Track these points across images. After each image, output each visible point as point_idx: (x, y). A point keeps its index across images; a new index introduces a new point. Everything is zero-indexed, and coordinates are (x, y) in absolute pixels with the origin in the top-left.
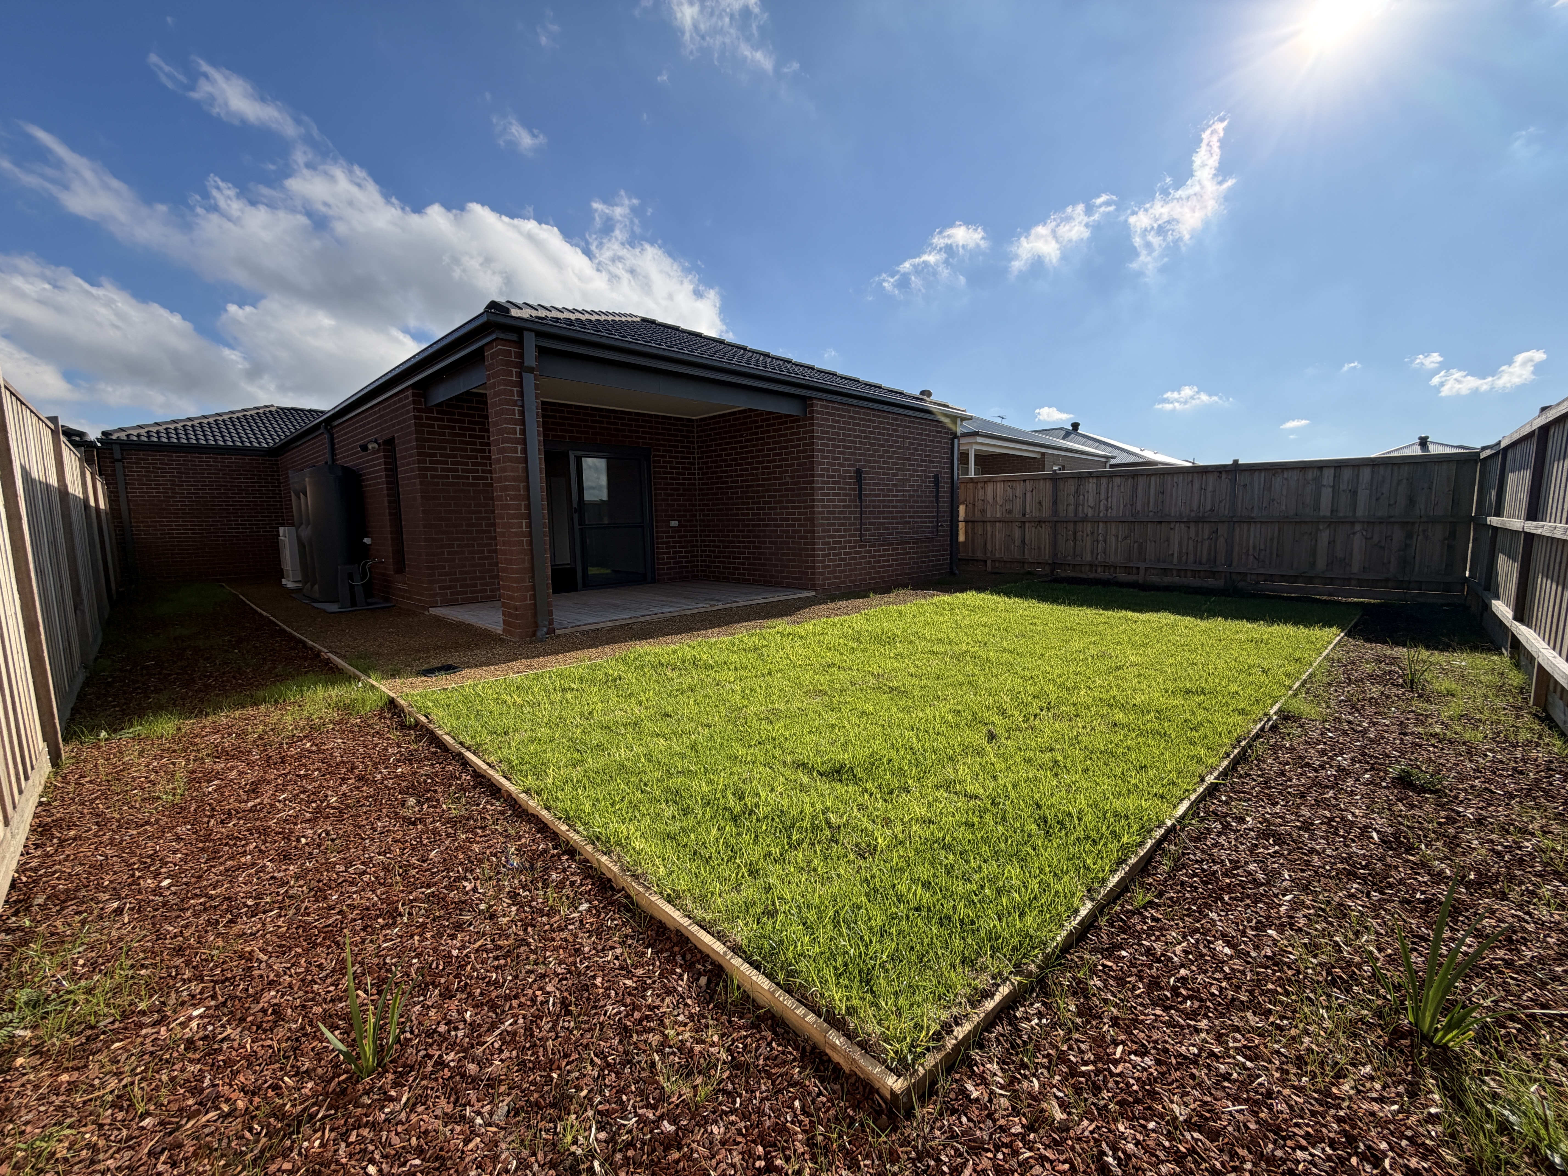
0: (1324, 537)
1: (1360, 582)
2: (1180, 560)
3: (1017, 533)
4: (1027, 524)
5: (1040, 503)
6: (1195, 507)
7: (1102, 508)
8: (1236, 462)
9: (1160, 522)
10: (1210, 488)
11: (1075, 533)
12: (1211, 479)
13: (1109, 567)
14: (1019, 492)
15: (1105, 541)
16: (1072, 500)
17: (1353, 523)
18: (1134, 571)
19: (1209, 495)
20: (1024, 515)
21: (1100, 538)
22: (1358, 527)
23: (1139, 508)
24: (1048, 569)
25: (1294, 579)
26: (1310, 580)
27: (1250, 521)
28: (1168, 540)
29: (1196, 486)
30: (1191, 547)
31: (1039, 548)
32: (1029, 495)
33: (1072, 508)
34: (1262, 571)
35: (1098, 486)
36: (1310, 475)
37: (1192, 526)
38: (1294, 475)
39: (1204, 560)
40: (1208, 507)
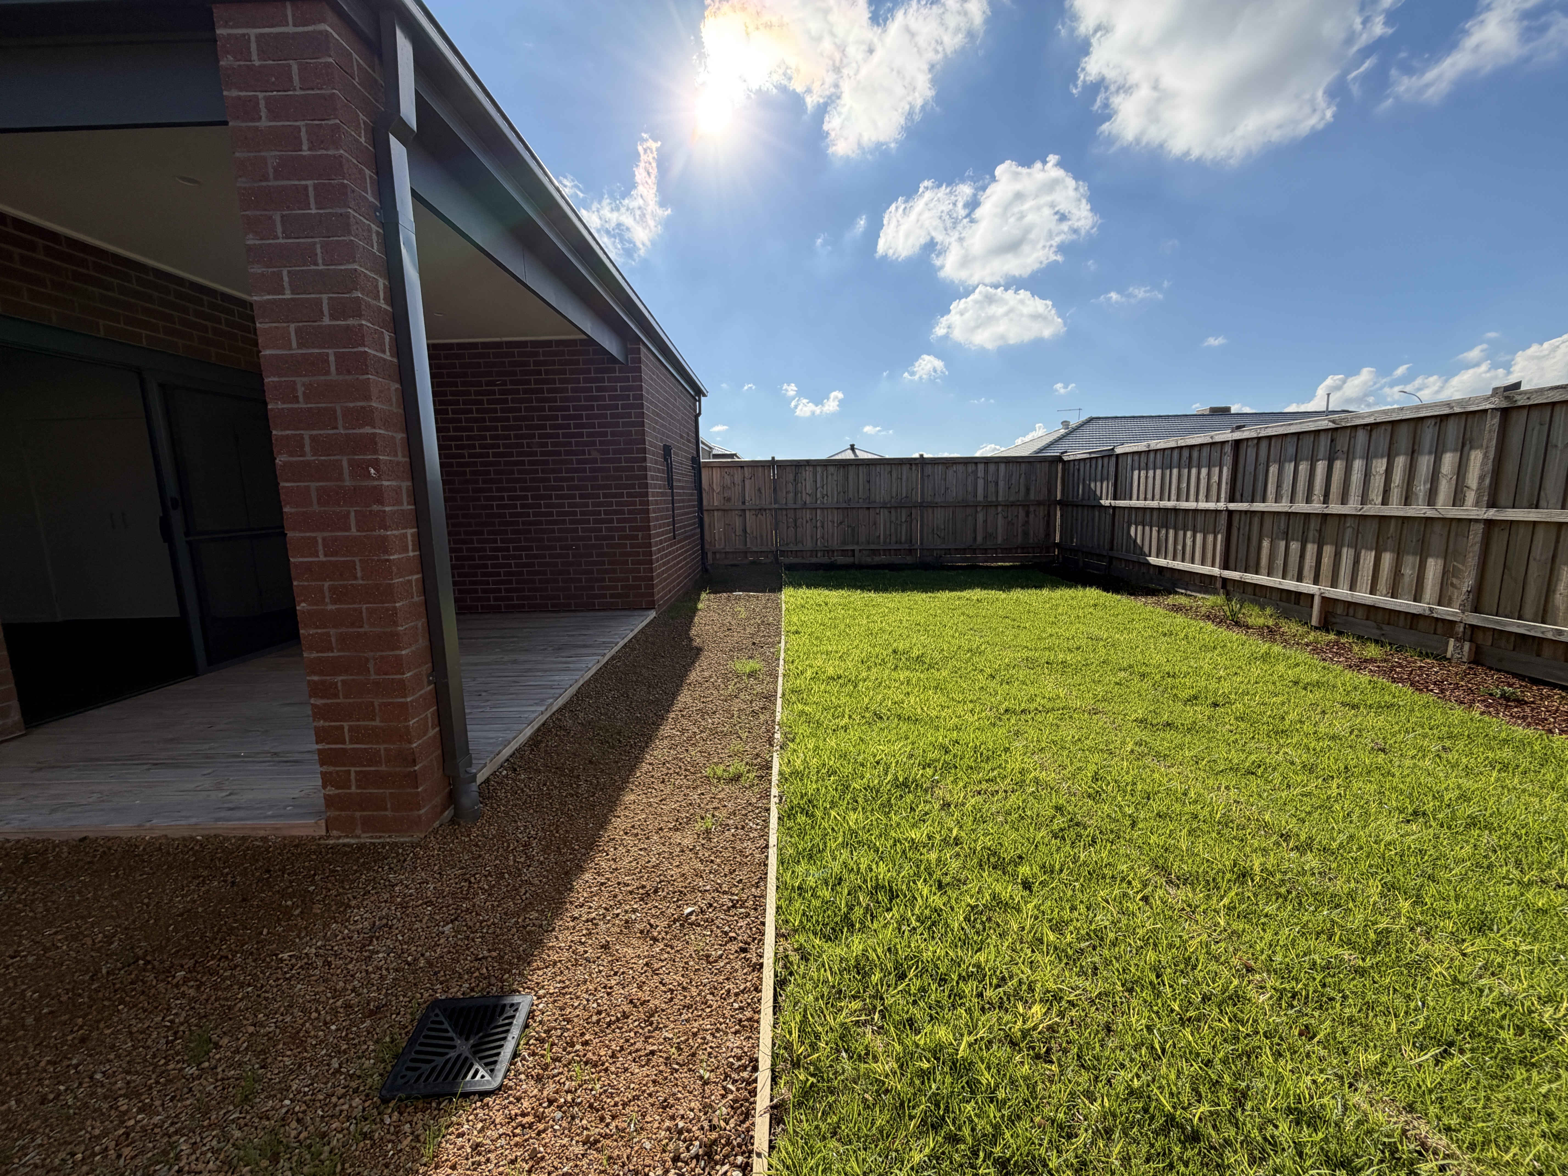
0: (980, 517)
1: (1004, 550)
2: (885, 542)
3: (738, 522)
4: (747, 513)
5: (759, 490)
6: (894, 494)
7: (819, 495)
8: (922, 456)
9: (868, 508)
10: (904, 477)
11: (795, 521)
12: (905, 468)
13: (828, 551)
14: (738, 478)
15: (823, 527)
16: (790, 487)
17: (996, 506)
18: (850, 553)
19: (904, 484)
20: (744, 503)
21: (819, 524)
22: (1000, 509)
23: (851, 496)
24: (771, 558)
25: (964, 551)
26: (974, 551)
27: (934, 506)
28: (875, 524)
29: (894, 476)
30: (893, 530)
31: (761, 537)
32: (747, 482)
33: (791, 496)
34: (944, 546)
35: (815, 474)
36: (971, 468)
37: (893, 510)
38: (961, 468)
39: (903, 539)
40: (904, 495)
